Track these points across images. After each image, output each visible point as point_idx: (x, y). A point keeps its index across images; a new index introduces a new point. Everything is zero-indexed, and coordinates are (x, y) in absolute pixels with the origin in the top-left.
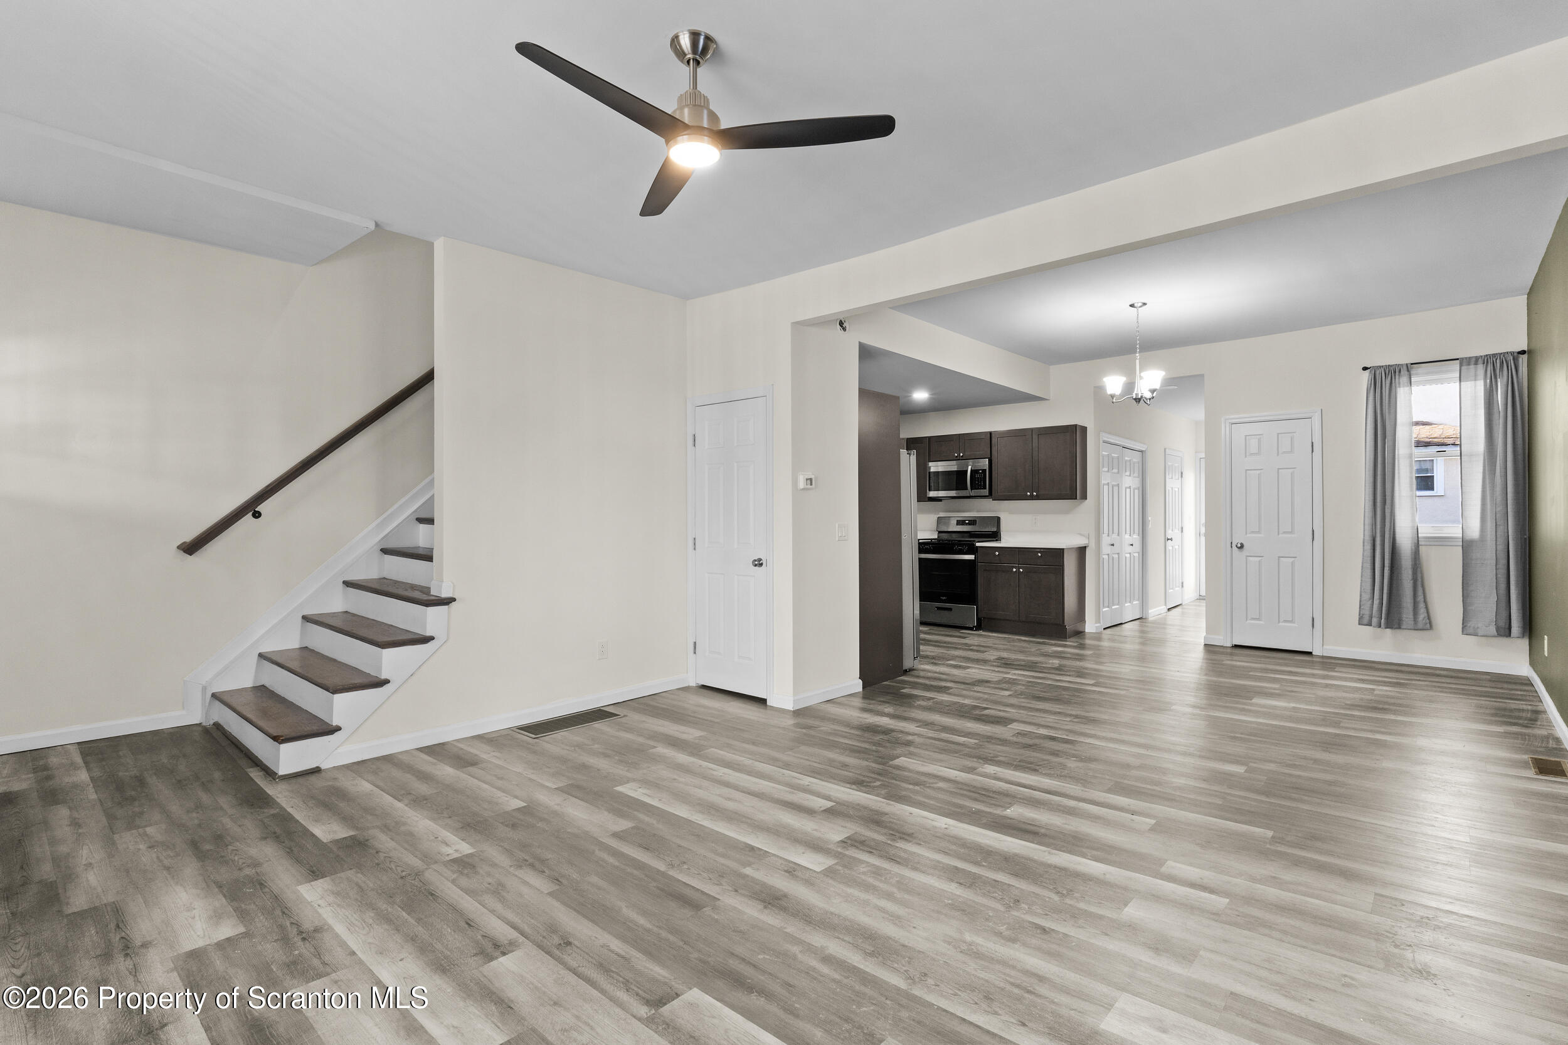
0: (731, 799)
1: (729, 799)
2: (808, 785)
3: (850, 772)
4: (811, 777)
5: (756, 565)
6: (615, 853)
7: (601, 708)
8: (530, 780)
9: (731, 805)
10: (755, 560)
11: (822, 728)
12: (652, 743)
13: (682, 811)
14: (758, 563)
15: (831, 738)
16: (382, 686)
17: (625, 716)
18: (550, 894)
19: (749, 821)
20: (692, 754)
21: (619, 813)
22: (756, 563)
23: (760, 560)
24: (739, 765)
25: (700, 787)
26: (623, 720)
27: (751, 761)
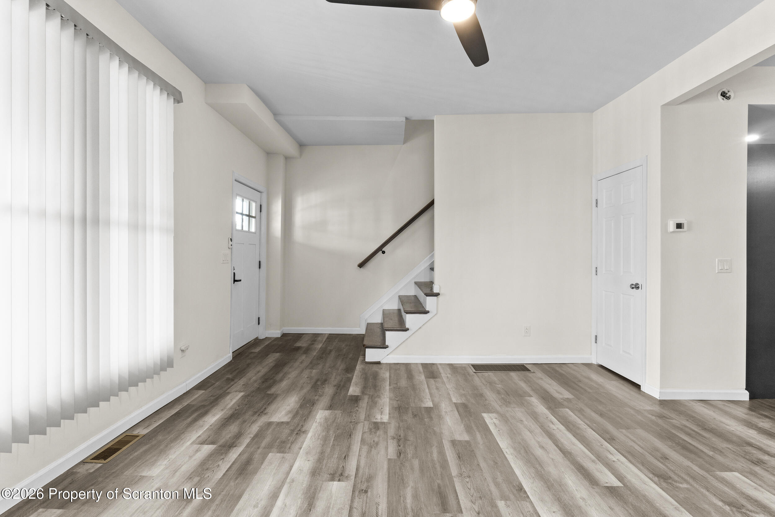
0: (543, 448)
1: (542, 447)
2: (614, 461)
3: (665, 465)
4: (623, 455)
5: (633, 288)
6: (442, 453)
7: (524, 365)
8: (449, 394)
9: (539, 452)
10: (633, 285)
11: (674, 421)
12: (531, 393)
13: (504, 443)
14: (636, 287)
15: (674, 431)
16: (406, 331)
17: (534, 372)
18: (389, 460)
19: (539, 468)
20: (549, 408)
21: (468, 429)
22: (633, 286)
23: (637, 284)
24: (574, 426)
25: (531, 432)
26: (530, 375)
27: (586, 427)
